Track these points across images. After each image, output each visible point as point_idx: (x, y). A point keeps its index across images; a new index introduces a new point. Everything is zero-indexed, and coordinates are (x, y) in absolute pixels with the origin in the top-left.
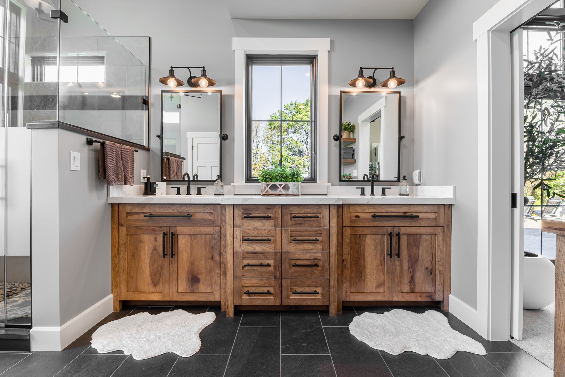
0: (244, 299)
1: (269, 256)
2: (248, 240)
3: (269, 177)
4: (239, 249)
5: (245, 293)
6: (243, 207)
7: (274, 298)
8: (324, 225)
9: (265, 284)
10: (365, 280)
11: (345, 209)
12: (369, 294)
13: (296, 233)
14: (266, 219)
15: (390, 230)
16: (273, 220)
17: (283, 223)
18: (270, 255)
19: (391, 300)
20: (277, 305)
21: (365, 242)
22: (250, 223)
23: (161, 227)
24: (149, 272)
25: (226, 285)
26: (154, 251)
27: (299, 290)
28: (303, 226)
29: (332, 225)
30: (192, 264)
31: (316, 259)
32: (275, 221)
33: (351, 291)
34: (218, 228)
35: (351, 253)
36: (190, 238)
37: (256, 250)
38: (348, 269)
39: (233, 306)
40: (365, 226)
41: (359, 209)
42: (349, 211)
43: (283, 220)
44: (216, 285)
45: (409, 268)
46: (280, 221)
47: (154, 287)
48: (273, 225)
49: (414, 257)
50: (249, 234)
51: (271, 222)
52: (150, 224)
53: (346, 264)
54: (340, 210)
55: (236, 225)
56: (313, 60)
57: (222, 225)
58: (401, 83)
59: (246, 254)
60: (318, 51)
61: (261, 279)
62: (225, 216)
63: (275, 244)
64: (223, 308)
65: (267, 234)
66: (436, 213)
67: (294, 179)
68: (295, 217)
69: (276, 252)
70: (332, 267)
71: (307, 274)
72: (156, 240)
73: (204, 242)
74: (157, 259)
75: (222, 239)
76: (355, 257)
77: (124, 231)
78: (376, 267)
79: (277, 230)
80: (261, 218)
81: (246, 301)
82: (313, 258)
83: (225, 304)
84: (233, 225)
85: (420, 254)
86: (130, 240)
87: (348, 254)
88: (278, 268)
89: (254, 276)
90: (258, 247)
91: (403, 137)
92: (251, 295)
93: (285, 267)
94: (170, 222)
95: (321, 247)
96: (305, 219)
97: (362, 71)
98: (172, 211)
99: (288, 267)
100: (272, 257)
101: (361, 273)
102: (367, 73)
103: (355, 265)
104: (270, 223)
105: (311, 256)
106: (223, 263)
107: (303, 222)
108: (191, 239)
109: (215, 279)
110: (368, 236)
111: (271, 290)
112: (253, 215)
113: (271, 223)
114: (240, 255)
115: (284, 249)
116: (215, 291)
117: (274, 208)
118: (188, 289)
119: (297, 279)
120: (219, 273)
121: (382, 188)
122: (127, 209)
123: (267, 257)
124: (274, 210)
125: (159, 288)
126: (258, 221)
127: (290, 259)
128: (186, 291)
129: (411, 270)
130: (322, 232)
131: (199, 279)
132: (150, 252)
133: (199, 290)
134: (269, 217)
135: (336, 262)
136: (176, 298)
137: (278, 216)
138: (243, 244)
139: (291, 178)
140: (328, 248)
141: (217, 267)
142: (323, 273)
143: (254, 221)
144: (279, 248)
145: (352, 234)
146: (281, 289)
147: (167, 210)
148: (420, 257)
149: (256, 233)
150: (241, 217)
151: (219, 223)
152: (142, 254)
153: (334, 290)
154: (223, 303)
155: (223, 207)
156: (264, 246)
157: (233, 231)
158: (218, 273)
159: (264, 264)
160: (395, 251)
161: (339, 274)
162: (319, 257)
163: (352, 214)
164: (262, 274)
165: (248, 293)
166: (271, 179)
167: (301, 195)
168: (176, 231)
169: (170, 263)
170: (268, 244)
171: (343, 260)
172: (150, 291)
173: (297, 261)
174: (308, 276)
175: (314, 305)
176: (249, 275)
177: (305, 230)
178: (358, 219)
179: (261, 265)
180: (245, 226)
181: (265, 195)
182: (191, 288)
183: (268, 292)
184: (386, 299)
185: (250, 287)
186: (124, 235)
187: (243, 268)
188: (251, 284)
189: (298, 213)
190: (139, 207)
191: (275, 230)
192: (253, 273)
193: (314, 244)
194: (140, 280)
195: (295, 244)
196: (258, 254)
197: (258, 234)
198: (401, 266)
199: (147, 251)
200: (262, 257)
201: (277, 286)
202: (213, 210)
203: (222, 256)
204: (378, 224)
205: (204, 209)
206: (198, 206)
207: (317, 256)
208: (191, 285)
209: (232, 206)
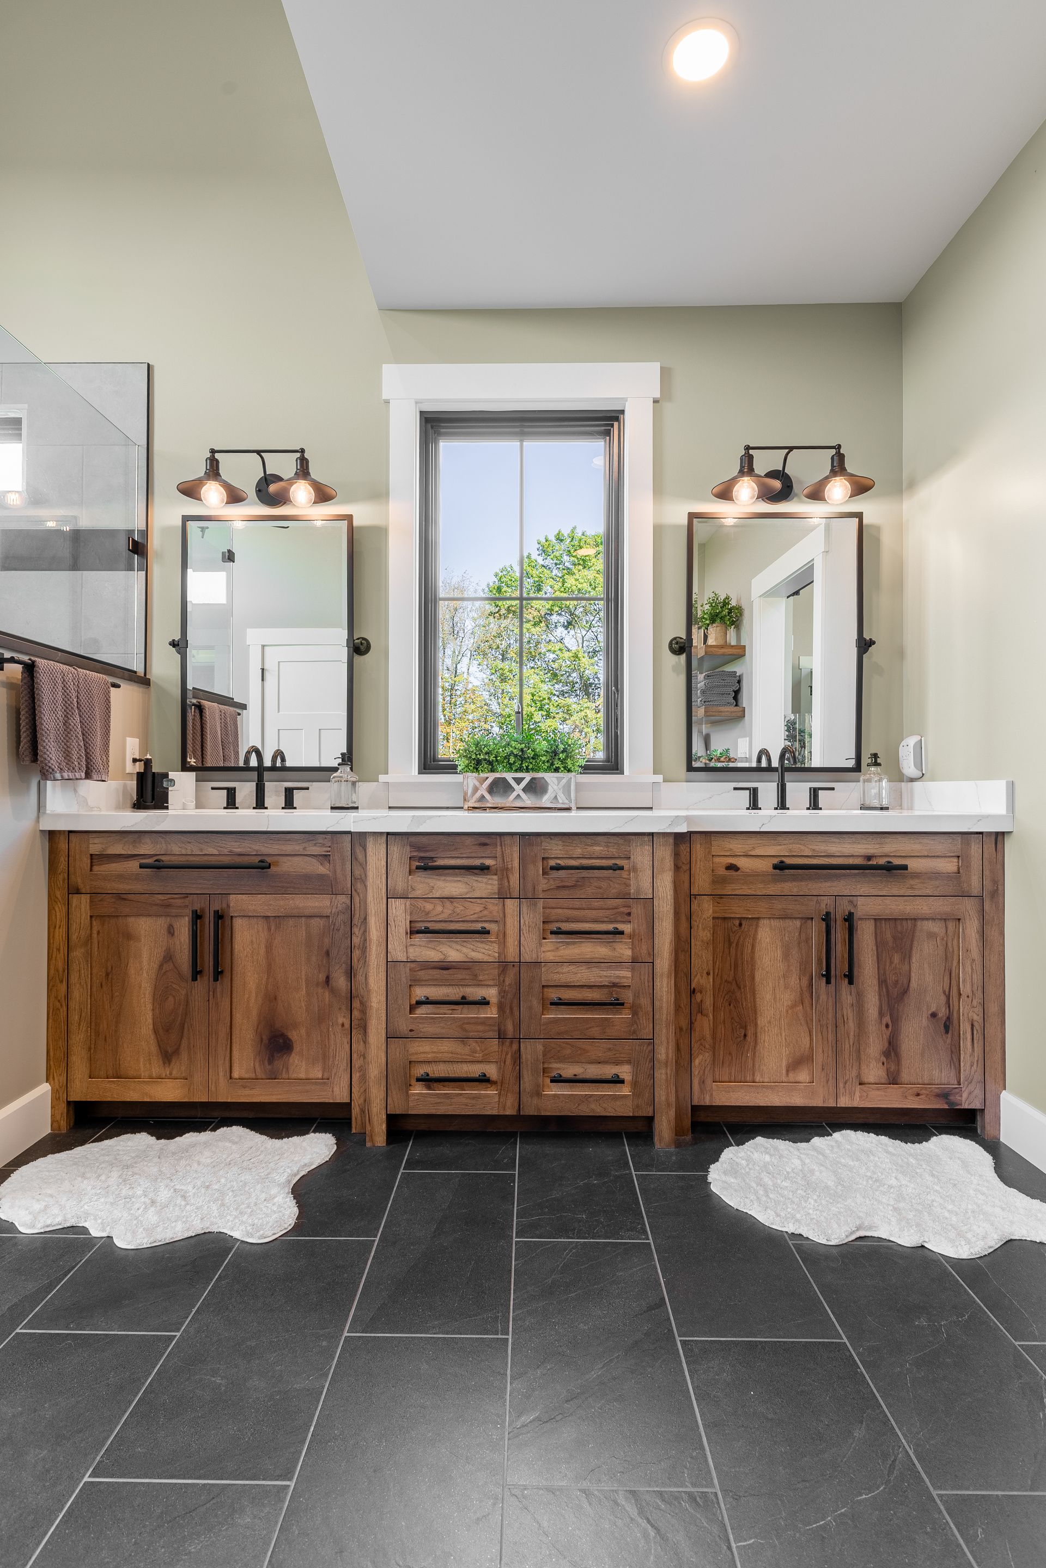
0: (416, 1097)
1: (486, 977)
2: (427, 931)
3: (485, 760)
4: (401, 956)
5: (418, 1080)
6: (412, 839)
7: (500, 1094)
8: (638, 890)
9: (475, 1055)
10: (755, 1047)
11: (699, 846)
12: (763, 1087)
13: (560, 911)
14: (477, 874)
15: (827, 905)
16: (495, 877)
17: (524, 883)
18: (488, 974)
19: (831, 1103)
20: (508, 1113)
21: (755, 939)
22: (432, 884)
23: (187, 897)
24: (150, 1021)
25: (364, 1058)
26: (166, 962)
27: (569, 1071)
28: (579, 893)
29: (660, 889)
30: (271, 999)
31: (615, 985)
32: (501, 880)
33: (717, 1077)
34: (343, 900)
35: (717, 971)
36: (266, 928)
37: (450, 959)
38: (707, 1016)
39: (384, 1117)
40: (754, 893)
41: (737, 846)
42: (709, 852)
43: (523, 877)
44: (337, 1058)
45: (881, 1014)
46: (515, 878)
47: (164, 1063)
48: (496, 889)
49: (897, 981)
50: (430, 915)
51: (490, 882)
52: (156, 887)
53: (701, 1001)
54: (684, 848)
55: (395, 889)
56: (612, 426)
57: (356, 891)
58: (861, 488)
59: (421, 970)
60: (625, 400)
61: (463, 1039)
62: (364, 866)
64: (356, 1122)
65: (481, 915)
66: (958, 857)
67: (557, 764)
68: (558, 868)
69: (503, 965)
70: (661, 1007)
71: (590, 1028)
72: (171, 931)
73: (304, 937)
74: (174, 986)
75: (355, 930)
76: (726, 981)
77: (83, 906)
78: (787, 1011)
79: (506, 903)
80: (462, 871)
81: (421, 1101)
82: (607, 984)
83: (363, 1111)
84: (384, 890)
85: (913, 974)
86: (98, 933)
87: (708, 974)
88: (511, 1009)
89: (443, 1031)
90: (453, 952)
91: (871, 643)
92: (435, 1084)
93: (530, 1008)
94: (211, 882)
95: (629, 952)
96: (585, 873)
97: (751, 458)
98: (216, 852)
99: (536, 1004)
100: (494, 979)
101: (745, 1028)
102: (765, 462)
103: (727, 1004)
104: (486, 883)
105: (601, 977)
106: (357, 996)
107: (578, 883)
108: (269, 929)
109: (335, 1041)
110: (762, 922)
111: (492, 1071)
112: (440, 862)
113: (491, 884)
114: (404, 972)
115: (526, 957)
116: (335, 1074)
117: (498, 844)
118: (258, 1070)
119: (563, 1043)
120: (347, 1025)
121: (810, 789)
122: (91, 846)
123: (481, 978)
124: (499, 848)
125: (178, 1067)
126: (456, 879)
127: (544, 984)
128: (253, 1076)
129: (887, 1019)
130: (634, 911)
131: (290, 1040)
132: (156, 966)
133: (291, 1072)
134: (484, 869)
135: (673, 995)
136: (225, 1094)
137: (510, 866)
138: (413, 942)
139: (548, 762)
140: (649, 953)
141: (340, 1009)
142: (635, 1026)
143: (444, 880)
144: (512, 955)
145: (716, 915)
146: (518, 1067)
147: (202, 850)
148: (914, 984)
149: (450, 912)
150: (408, 870)
151: (346, 884)
152: (132, 971)
153: (667, 1074)
154: (358, 1109)
155: (359, 839)
156: (472, 947)
157: (385, 906)
158: (343, 1025)
159: (471, 999)
160: (839, 965)
161: (681, 1029)
162: (625, 980)
163: (717, 860)
164: (466, 1026)
165: (427, 1081)
166: (490, 763)
167: (577, 807)
168: (228, 906)
169: (211, 997)
170: (482, 942)
171: (694, 989)
172: (154, 1075)
173: (562, 990)
174: (595, 1031)
175: (612, 1115)
176: (429, 1029)
177: (583, 903)
178: (733, 873)
179: (464, 1002)
180: (418, 893)
181: (473, 808)
182: (268, 1067)
183: (480, 1078)
184: (818, 1102)
185: (433, 1064)
186: (83, 918)
187: (412, 1009)
188: (434, 1055)
189: (565, 856)
190: (126, 839)
191: (501, 904)
192: (441, 1025)
193: (612, 942)
194: (125, 1045)
195: (557, 942)
196: (455, 970)
197: (455, 915)
198: (859, 1007)
199: (145, 963)
200: (465, 979)
201: (509, 1061)
202: (329, 849)
203: (354, 977)
204: (789, 887)
205: (306, 845)
206: (289, 836)
207: (618, 977)
208: (267, 1058)
209: (384, 838)
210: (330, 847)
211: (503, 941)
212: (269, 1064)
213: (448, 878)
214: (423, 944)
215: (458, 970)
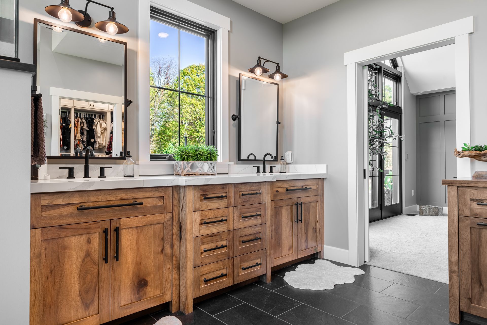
0: (203, 289)
2: (206, 223)
4: (198, 234)
6: (201, 187)
7: (228, 279)
8: (263, 201)
9: (221, 267)
10: (282, 246)
12: (284, 257)
13: (244, 210)
14: (220, 199)
15: (297, 200)
16: (227, 200)
17: (235, 201)
18: (224, 236)
20: (230, 285)
21: (282, 213)
22: (208, 205)
23: (99, 223)
24: (77, 290)
26: (86, 258)
27: (245, 265)
28: (249, 203)
29: (268, 199)
30: (138, 264)
31: (257, 233)
32: (228, 201)
34: (169, 215)
36: (136, 232)
37: (213, 232)
38: (273, 239)
39: (192, 301)
40: (282, 199)
41: (279, 184)
42: (273, 187)
43: (234, 199)
44: (167, 283)
45: (305, 230)
46: (232, 199)
47: (85, 310)
48: (227, 204)
49: (307, 221)
50: (207, 217)
52: (82, 219)
53: (272, 234)
55: (196, 208)
57: (174, 210)
58: (284, 77)
59: (205, 238)
61: (217, 262)
63: (229, 224)
64: (174, 308)
65: (222, 214)
66: (317, 185)
68: (243, 195)
69: (229, 231)
70: (268, 238)
71: (252, 248)
72: (89, 241)
73: (153, 234)
74: (91, 269)
75: (174, 226)
76: (276, 227)
77: (37, 235)
78: (288, 234)
80: (216, 199)
81: (205, 289)
82: (255, 233)
84: (192, 209)
85: (310, 218)
86: (46, 249)
87: (273, 225)
88: (231, 247)
89: (211, 260)
90: (214, 229)
91: (279, 123)
92: (208, 282)
93: (236, 245)
94: (112, 214)
95: (260, 221)
96: (249, 196)
97: (260, 61)
98: (114, 199)
99: (238, 243)
100: (226, 238)
101: (280, 241)
103: (276, 234)
104: (224, 202)
105: (254, 231)
106: (175, 255)
107: (248, 200)
108: (138, 232)
109: (166, 276)
110: (284, 207)
111: (225, 271)
112: (209, 196)
113: (226, 202)
114: (199, 240)
115: (235, 228)
116: (166, 290)
117: (227, 188)
118: (133, 299)
119: (245, 255)
120: (171, 268)
121: (270, 167)
122: (42, 201)
123: (222, 238)
124: (228, 189)
125: (93, 309)
126: (215, 202)
127: (240, 236)
128: (130, 302)
129: (306, 231)
130: (261, 207)
131: (147, 281)
132: (81, 261)
133: (147, 295)
134: (222, 197)
136: (119, 314)
137: (231, 195)
138: (201, 228)
140: (265, 221)
141: (168, 262)
142: (262, 245)
143: (211, 202)
144: (231, 227)
146: (233, 268)
147: (107, 198)
148: (310, 221)
149: (213, 215)
150: (200, 199)
151: (171, 208)
152: (67, 266)
154: (175, 302)
156: (220, 226)
157: (192, 215)
158: (169, 268)
159: (219, 246)
160: (299, 217)
162: (260, 231)
163: (274, 189)
164: (218, 257)
165: (206, 281)
167: (218, 174)
168: (120, 224)
169: (111, 270)
170: (223, 224)
172: (80, 317)
173: (245, 237)
174: (253, 250)
176: (207, 261)
177: (250, 206)
178: (277, 193)
179: (217, 248)
180: (203, 209)
181: (186, 175)
182: (137, 296)
183: (222, 275)
184: (294, 259)
185: (208, 274)
186: (37, 242)
187: (202, 253)
188: (208, 270)
189: (245, 191)
190: (65, 196)
191: (228, 210)
192: (211, 258)
193: (256, 218)
194: (62, 307)
195: (243, 221)
196: (215, 236)
197: (215, 215)
198: (301, 229)
199: (74, 261)
200: (218, 239)
201: (230, 266)
202: (164, 194)
203: (173, 247)
204: (289, 196)
205: (154, 193)
206: (147, 189)
207: (258, 230)
208: (137, 292)
209: (192, 188)
210: (164, 193)
211: (228, 223)
212: (137, 295)
213: (213, 202)
214: (205, 228)
215: (216, 236)
